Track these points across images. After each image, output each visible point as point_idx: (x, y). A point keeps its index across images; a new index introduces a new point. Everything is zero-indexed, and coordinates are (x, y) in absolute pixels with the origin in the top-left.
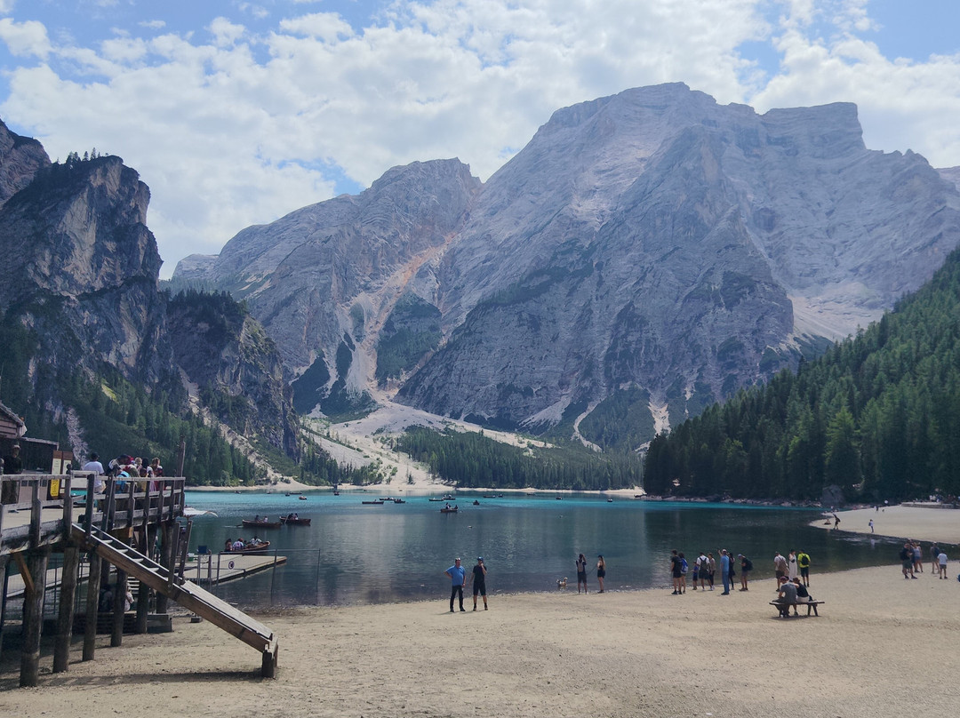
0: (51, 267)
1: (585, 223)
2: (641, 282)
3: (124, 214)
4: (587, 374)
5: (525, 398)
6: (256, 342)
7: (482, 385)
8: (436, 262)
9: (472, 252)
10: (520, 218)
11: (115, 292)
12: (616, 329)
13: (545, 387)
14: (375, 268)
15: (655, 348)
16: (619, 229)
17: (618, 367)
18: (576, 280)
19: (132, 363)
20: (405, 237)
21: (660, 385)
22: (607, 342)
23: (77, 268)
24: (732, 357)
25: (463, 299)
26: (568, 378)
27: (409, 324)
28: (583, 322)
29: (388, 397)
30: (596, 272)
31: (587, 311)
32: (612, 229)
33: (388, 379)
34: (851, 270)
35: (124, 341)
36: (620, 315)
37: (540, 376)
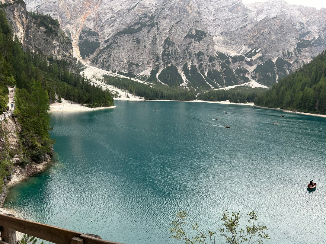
1: (148, 8)
2: (171, 30)
4: (157, 60)
5: (137, 67)
6: (64, 38)
7: (121, 61)
8: (93, 16)
9: (106, 14)
10: (122, 4)
11: (11, 6)
12: (165, 45)
13: (143, 64)
14: (72, 16)
15: (178, 53)
16: (163, 11)
17: (166, 58)
18: (150, 27)
19: (22, 42)
20: (81, 6)
21: (180, 65)
22: (162, 50)
24: (201, 57)
26: (150, 61)
27: (88, 38)
28: (154, 42)
29: (87, 64)
30: (156, 25)
31: (155, 38)
32: (160, 11)
33: (86, 57)
34: (220, 33)
35: (18, 31)
36: (165, 41)
37: (141, 60)
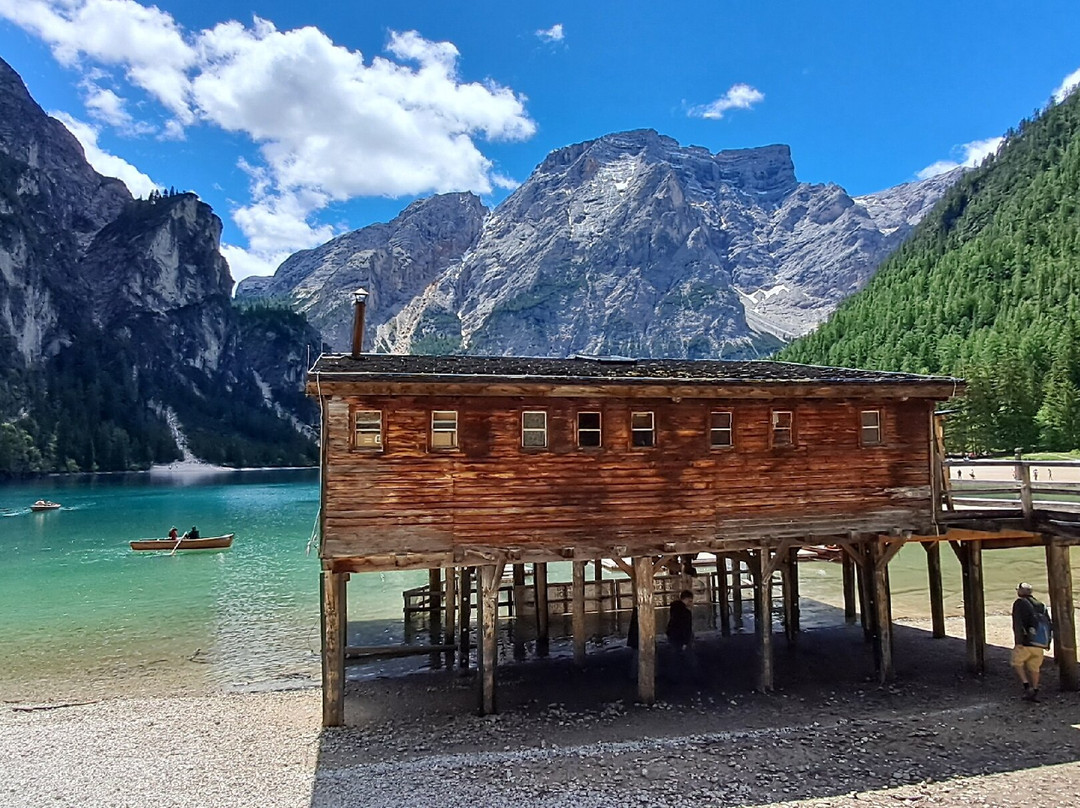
0: (143, 287)
1: (578, 243)
3: (201, 242)
8: (455, 278)
9: (484, 268)
10: (523, 240)
11: (197, 308)
14: (405, 284)
19: (215, 367)
23: (164, 288)
25: (479, 307)
27: (434, 329)
35: (206, 348)
36: (610, 318)
